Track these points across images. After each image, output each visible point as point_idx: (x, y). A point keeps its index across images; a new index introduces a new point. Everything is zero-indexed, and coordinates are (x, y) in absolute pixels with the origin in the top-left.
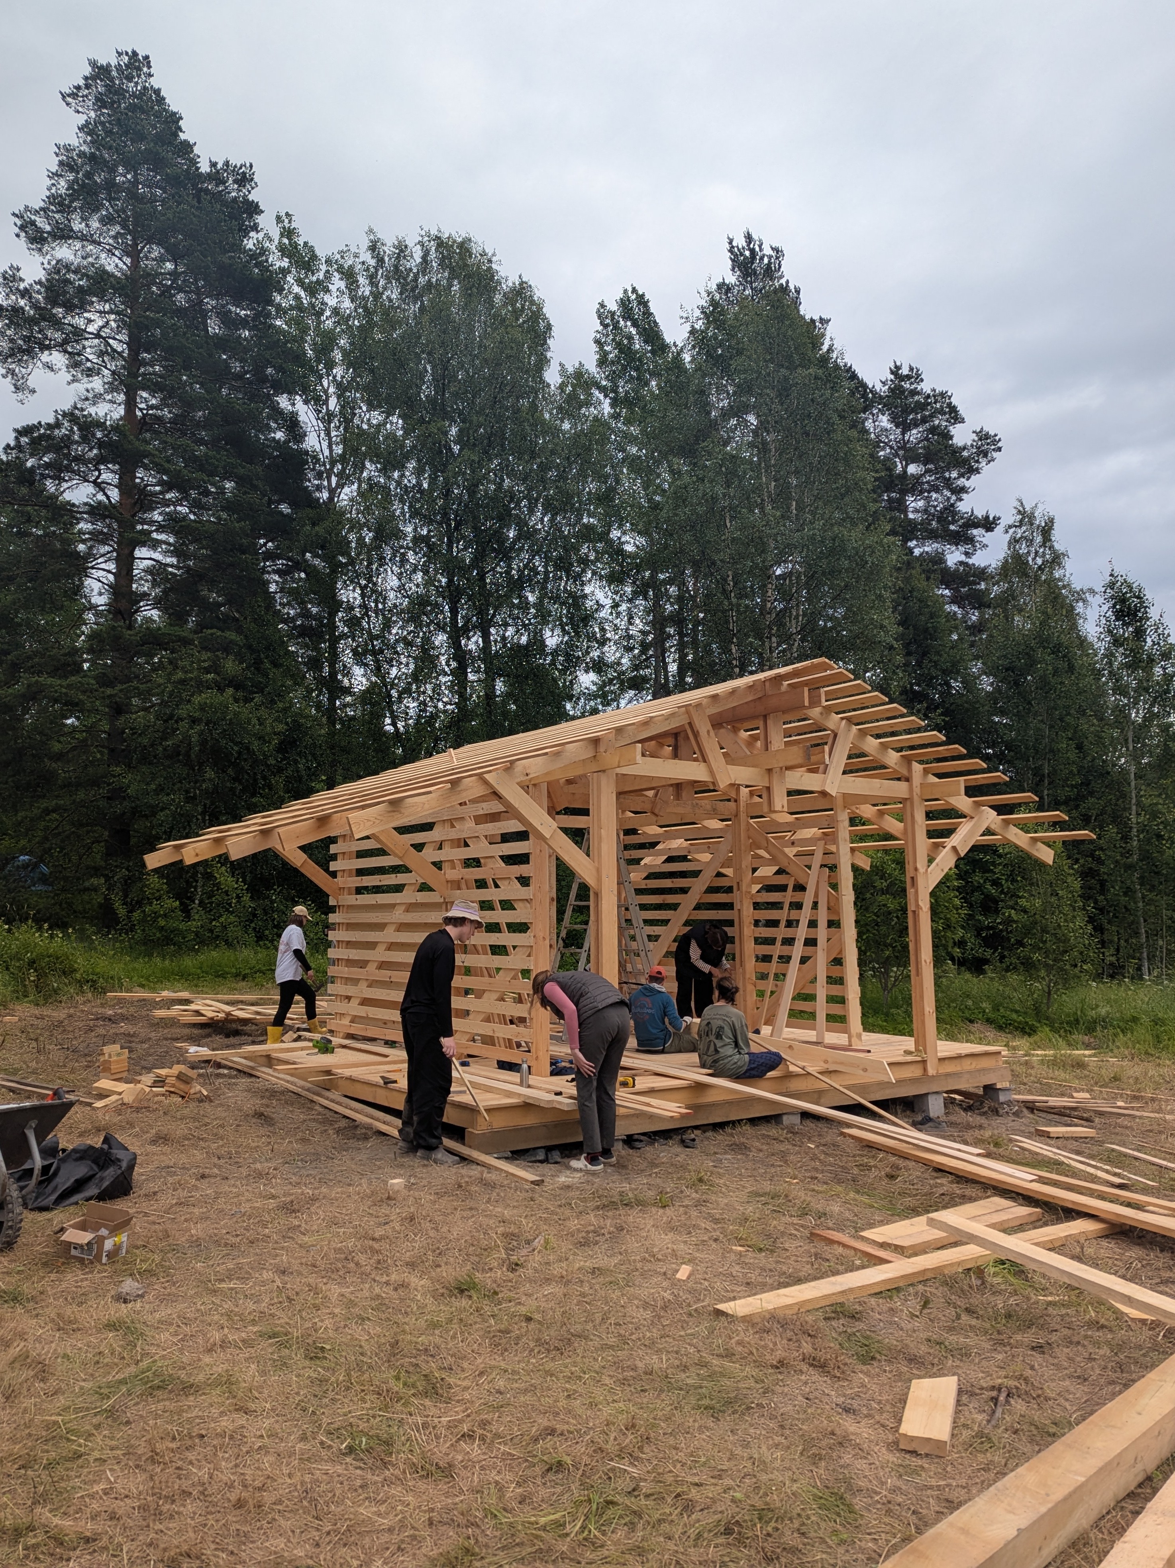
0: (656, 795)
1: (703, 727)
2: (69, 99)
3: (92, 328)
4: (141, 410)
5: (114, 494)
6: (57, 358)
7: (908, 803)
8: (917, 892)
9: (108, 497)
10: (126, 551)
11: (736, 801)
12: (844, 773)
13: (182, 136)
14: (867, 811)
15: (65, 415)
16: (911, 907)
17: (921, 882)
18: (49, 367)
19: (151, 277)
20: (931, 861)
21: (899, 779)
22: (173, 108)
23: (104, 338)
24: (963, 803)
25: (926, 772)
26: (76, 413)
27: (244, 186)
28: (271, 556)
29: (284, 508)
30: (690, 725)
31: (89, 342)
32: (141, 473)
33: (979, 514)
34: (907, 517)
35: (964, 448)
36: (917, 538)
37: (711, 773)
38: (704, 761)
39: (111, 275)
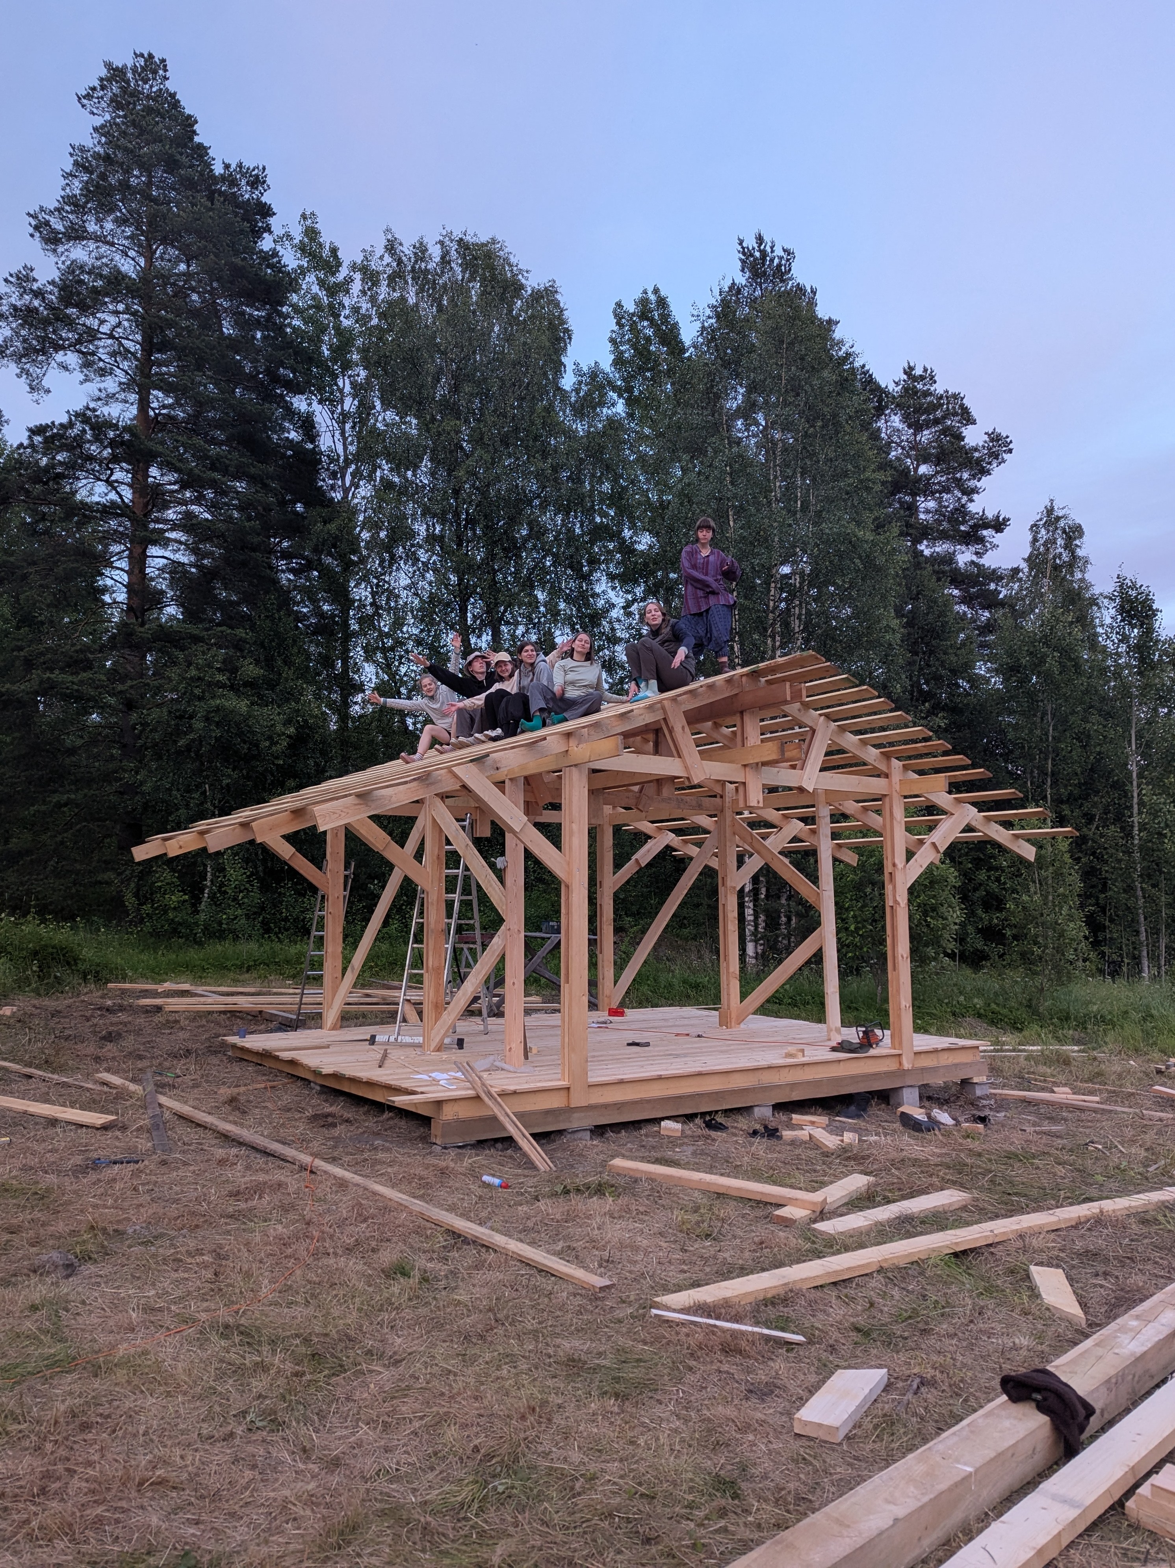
0: (641, 791)
1: (678, 723)
2: (85, 101)
3: (105, 329)
4: (154, 409)
5: (128, 494)
6: (72, 359)
7: (887, 800)
8: (894, 887)
9: (121, 496)
10: (139, 549)
11: (721, 797)
12: (822, 770)
13: (197, 139)
14: (850, 807)
15: (77, 415)
16: (889, 902)
17: (899, 877)
18: (64, 367)
19: (165, 278)
20: (910, 855)
21: (879, 776)
22: (187, 111)
23: (117, 339)
24: (943, 799)
25: (906, 768)
26: (89, 413)
27: (257, 188)
28: (286, 555)
29: (299, 507)
30: (665, 719)
31: (101, 343)
32: (154, 471)
33: (990, 514)
34: (917, 518)
35: (976, 449)
36: (927, 539)
37: (686, 768)
38: (680, 757)
39: (125, 276)
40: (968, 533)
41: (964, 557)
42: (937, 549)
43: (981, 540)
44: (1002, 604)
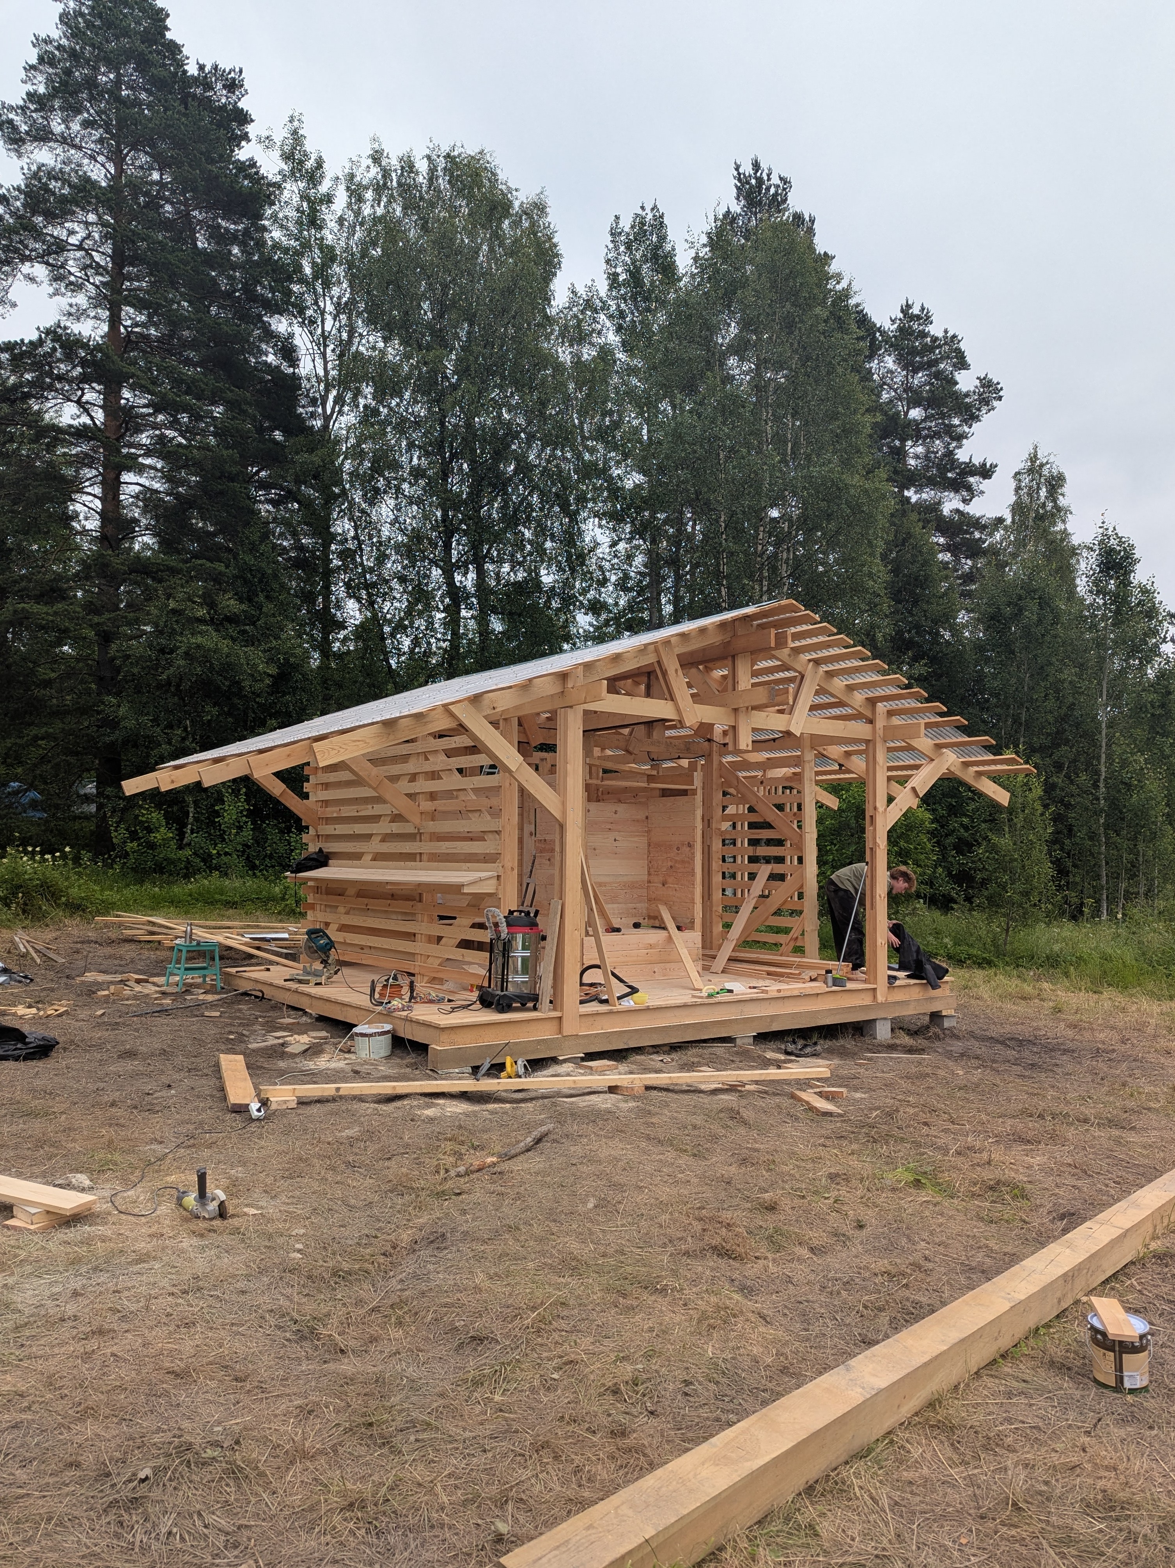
0: (631, 733)
1: (672, 666)
3: (73, 240)
4: (125, 327)
5: (99, 416)
6: (40, 271)
7: (871, 745)
8: (875, 829)
9: (92, 418)
10: (112, 475)
11: (708, 740)
12: (811, 710)
13: (169, 35)
15: (48, 332)
16: (869, 845)
17: (879, 820)
18: (31, 279)
19: (137, 186)
20: (890, 799)
23: (86, 251)
24: (924, 745)
25: (889, 714)
26: (60, 331)
27: (234, 93)
28: (264, 485)
29: (278, 435)
30: (658, 662)
31: (71, 254)
32: (126, 394)
33: (976, 461)
34: (905, 464)
35: (967, 395)
36: (914, 486)
37: (678, 710)
38: (672, 700)
39: (94, 184)
40: (955, 479)
41: (951, 504)
42: (924, 496)
43: (969, 488)
44: (984, 552)
